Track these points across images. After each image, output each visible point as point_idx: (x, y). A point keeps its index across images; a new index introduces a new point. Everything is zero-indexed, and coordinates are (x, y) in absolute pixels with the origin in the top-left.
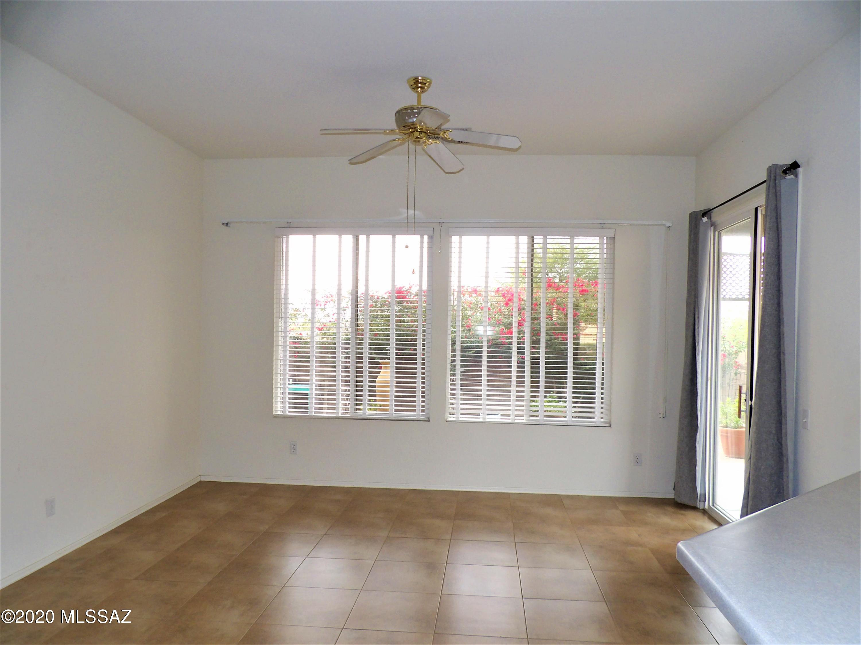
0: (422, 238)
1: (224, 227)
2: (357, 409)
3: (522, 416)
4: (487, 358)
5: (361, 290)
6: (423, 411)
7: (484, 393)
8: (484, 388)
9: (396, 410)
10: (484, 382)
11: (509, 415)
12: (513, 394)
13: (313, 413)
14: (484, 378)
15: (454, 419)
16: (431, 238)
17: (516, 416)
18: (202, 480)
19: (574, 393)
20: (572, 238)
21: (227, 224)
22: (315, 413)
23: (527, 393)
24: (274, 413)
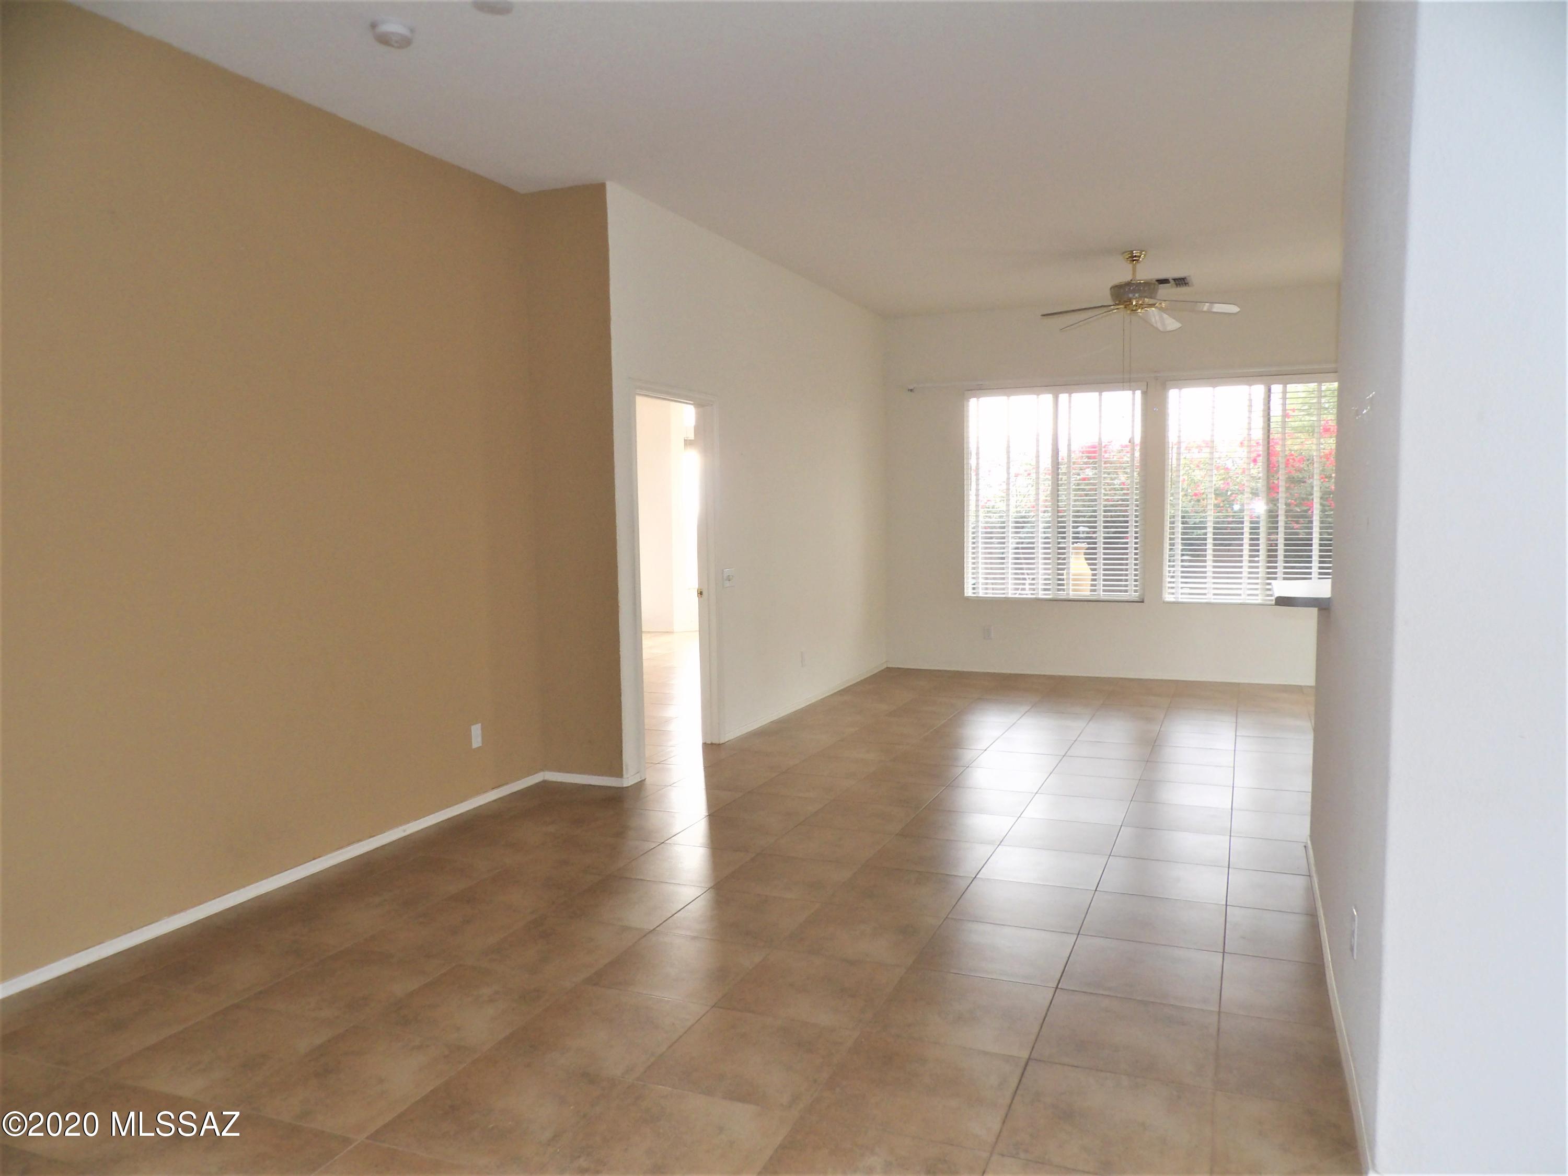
0: (1134, 394)
1: (910, 393)
2: (1059, 590)
3: (1257, 595)
4: (1214, 530)
5: (1063, 453)
6: (1136, 591)
7: (1210, 569)
8: (1209, 563)
9: (1104, 591)
10: (1209, 557)
11: (1240, 595)
12: (1245, 570)
13: (1010, 594)
14: (1210, 552)
15: (1174, 600)
16: (1144, 393)
17: (1249, 595)
18: (888, 666)
19: (1320, 568)
20: (1320, 386)
21: (911, 390)
22: (1012, 594)
23: (1262, 570)
24: (965, 595)
